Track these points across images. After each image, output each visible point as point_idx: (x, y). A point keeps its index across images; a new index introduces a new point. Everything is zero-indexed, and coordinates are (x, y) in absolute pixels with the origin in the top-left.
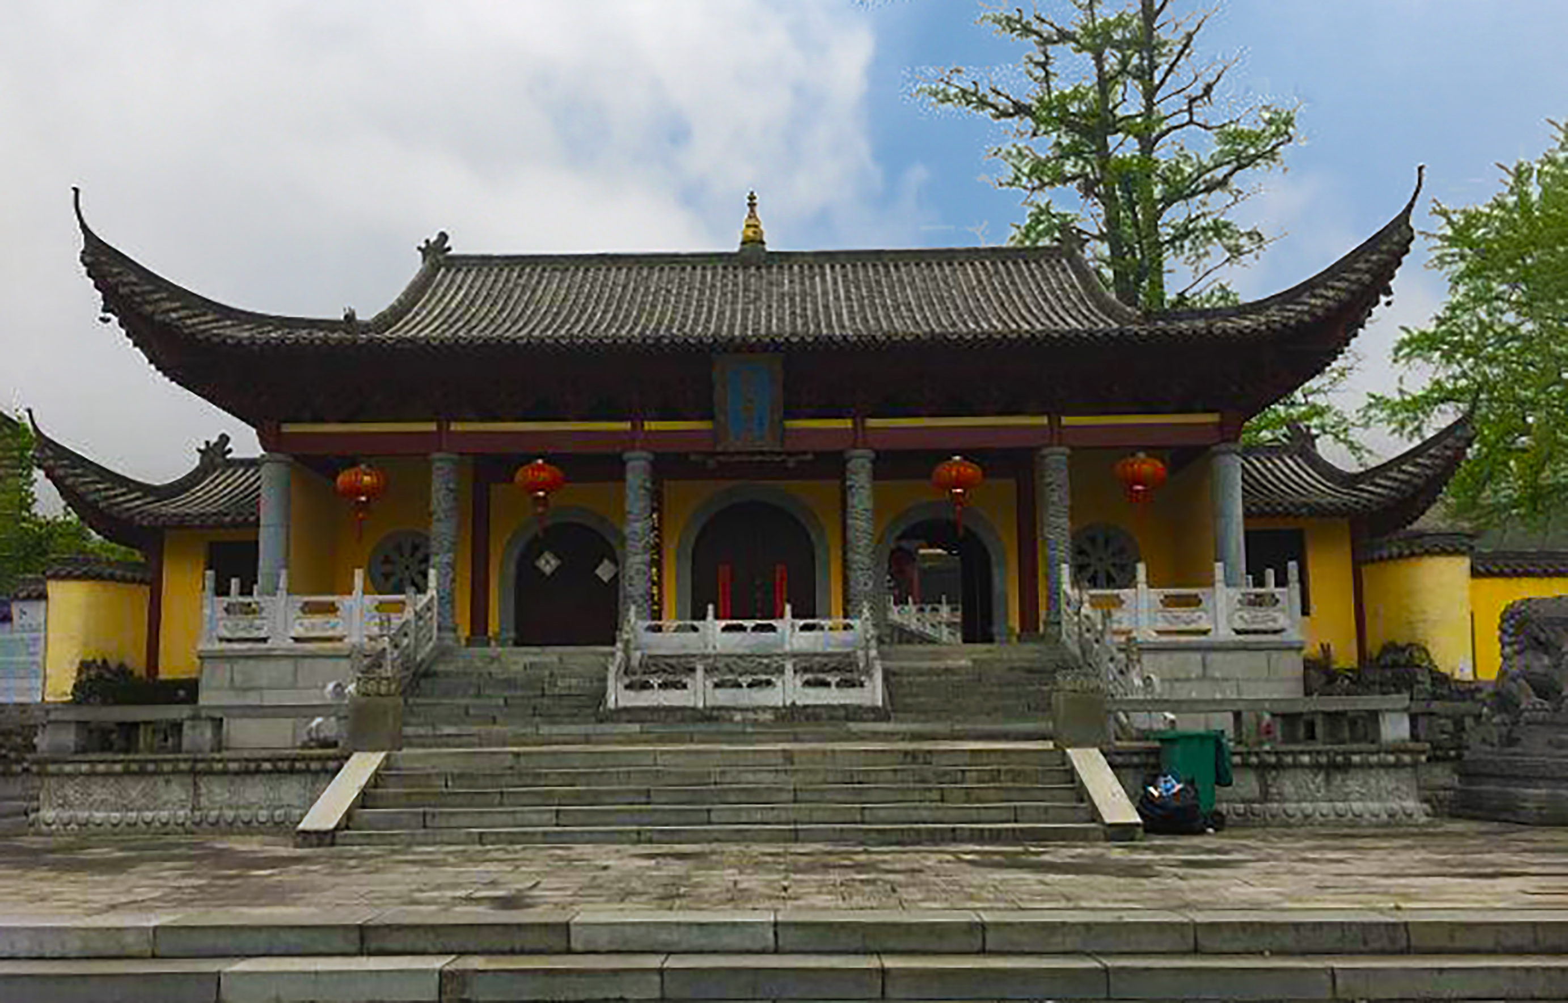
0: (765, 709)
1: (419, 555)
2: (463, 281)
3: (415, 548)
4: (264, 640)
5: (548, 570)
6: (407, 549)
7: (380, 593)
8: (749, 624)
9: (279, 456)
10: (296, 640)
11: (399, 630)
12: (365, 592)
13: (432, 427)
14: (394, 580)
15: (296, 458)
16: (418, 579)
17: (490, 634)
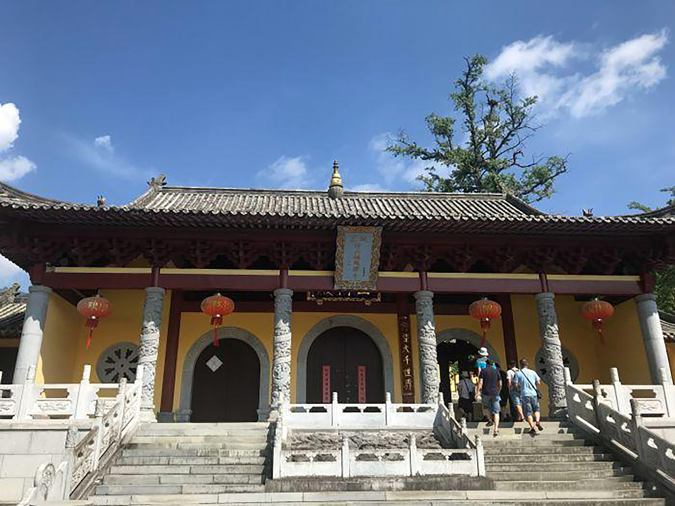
0: (397, 478)
1: (131, 358)
2: (172, 199)
3: (129, 353)
4: (10, 417)
5: (214, 368)
6: (123, 354)
7: (103, 382)
8: (362, 406)
9: (42, 287)
10: (34, 417)
11: (111, 410)
12: (92, 381)
13: (149, 271)
14: (113, 374)
15: (54, 290)
16: (129, 373)
17: (174, 410)
